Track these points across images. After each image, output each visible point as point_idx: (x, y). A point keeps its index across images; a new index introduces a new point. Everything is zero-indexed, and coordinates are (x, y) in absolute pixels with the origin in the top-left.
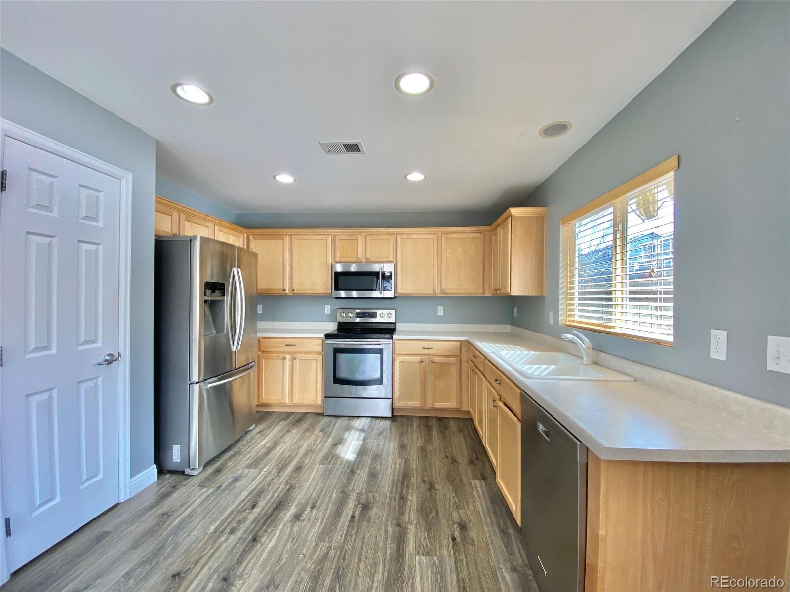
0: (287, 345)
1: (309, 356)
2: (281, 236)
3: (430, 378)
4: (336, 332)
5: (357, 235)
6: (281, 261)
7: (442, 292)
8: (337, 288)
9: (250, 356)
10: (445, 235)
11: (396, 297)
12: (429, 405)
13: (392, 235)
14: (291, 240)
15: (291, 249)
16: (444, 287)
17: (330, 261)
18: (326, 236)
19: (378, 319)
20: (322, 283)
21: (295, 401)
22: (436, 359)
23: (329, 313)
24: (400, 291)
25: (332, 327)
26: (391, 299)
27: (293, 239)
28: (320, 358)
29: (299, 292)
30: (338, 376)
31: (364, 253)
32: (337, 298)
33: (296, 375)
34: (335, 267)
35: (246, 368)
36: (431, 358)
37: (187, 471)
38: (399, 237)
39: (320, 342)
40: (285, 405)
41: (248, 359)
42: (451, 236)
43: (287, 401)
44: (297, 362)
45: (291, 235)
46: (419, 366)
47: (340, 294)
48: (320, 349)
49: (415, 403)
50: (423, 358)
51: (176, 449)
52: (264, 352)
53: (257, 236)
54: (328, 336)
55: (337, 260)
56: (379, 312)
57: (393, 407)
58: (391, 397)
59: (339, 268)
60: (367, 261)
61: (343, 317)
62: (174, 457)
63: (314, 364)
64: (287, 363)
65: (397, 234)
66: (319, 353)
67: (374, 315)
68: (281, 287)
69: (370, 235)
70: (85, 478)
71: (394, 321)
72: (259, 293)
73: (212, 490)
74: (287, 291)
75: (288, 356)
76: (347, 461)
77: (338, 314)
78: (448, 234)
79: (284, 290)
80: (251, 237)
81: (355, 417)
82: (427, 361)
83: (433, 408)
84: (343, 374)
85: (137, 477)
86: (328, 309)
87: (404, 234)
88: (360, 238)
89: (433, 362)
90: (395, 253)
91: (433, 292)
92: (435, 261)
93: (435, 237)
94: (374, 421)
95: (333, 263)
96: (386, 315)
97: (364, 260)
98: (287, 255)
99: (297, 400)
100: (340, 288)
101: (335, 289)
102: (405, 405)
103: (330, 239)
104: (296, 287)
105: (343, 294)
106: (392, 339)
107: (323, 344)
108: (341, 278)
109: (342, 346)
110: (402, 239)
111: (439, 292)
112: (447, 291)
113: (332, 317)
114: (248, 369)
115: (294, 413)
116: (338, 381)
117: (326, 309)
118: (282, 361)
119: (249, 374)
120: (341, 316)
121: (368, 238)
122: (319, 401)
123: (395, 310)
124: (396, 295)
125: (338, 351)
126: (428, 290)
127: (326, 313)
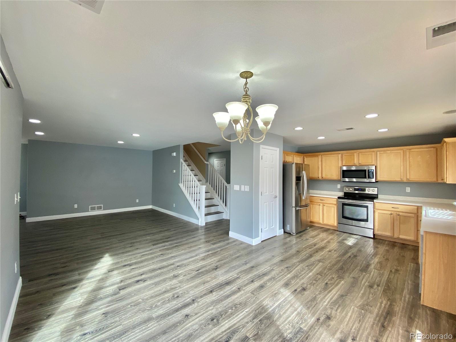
0: (321, 200)
1: (331, 205)
2: (317, 156)
3: (397, 223)
4: (343, 197)
5: (354, 153)
6: (317, 166)
7: (407, 180)
8: (343, 177)
9: (307, 202)
10: (409, 150)
11: (376, 182)
12: (396, 236)
13: (374, 152)
14: (322, 157)
15: (322, 161)
16: (408, 177)
17: (340, 165)
18: (338, 155)
19: (367, 192)
20: (336, 174)
21: (324, 223)
22: (401, 214)
23: (340, 188)
24: (379, 179)
25: (341, 194)
26: (374, 182)
27: (323, 157)
28: (336, 207)
29: (325, 178)
30: (344, 215)
31: (358, 161)
32: (343, 182)
33: (325, 212)
34: (342, 168)
35: (306, 206)
36: (398, 213)
37: (292, 234)
38: (378, 153)
39: (336, 200)
40: (320, 224)
41: (306, 203)
42: (412, 150)
43: (321, 222)
44: (325, 207)
45: (322, 155)
46: (390, 216)
47: (345, 179)
48: (335, 203)
49: (388, 234)
50: (393, 212)
51: (288, 226)
52: (311, 202)
53: (307, 157)
54: (339, 198)
55: (343, 165)
56: (367, 189)
57: (374, 233)
58: (373, 228)
59: (345, 168)
60: (360, 165)
61: (347, 190)
62: (288, 228)
63: (333, 208)
64: (321, 207)
65: (377, 151)
66: (335, 204)
67: (364, 190)
68: (317, 176)
69: (361, 152)
70: (271, 225)
71: (377, 194)
72: (310, 179)
73: (300, 240)
74: (320, 178)
75: (321, 204)
76: (348, 245)
77: (344, 189)
78: (410, 149)
79: (319, 177)
80: (305, 157)
81: (353, 234)
82: (395, 214)
83: (399, 238)
84: (347, 214)
85: (280, 230)
86: (339, 186)
87: (381, 151)
88: (355, 154)
89: (399, 215)
90: (376, 161)
91: (401, 180)
92: (402, 164)
93: (402, 152)
94: (363, 237)
95: (341, 166)
96: (371, 190)
97: (358, 164)
98: (320, 163)
99: (325, 222)
100: (345, 177)
101: (343, 178)
102: (381, 233)
103: (340, 155)
104: (324, 176)
105: (347, 180)
106: (373, 201)
107: (337, 201)
108: (346, 173)
109: (347, 203)
110: (380, 153)
111: (405, 180)
112: (410, 180)
113: (341, 190)
114: (307, 206)
115: (324, 228)
116: (344, 217)
117: (338, 186)
118: (318, 206)
119: (306, 209)
120: (346, 189)
121: (360, 155)
122: (336, 224)
123: (377, 188)
124: (377, 181)
125: (344, 204)
126: (398, 179)
127: (338, 188)
